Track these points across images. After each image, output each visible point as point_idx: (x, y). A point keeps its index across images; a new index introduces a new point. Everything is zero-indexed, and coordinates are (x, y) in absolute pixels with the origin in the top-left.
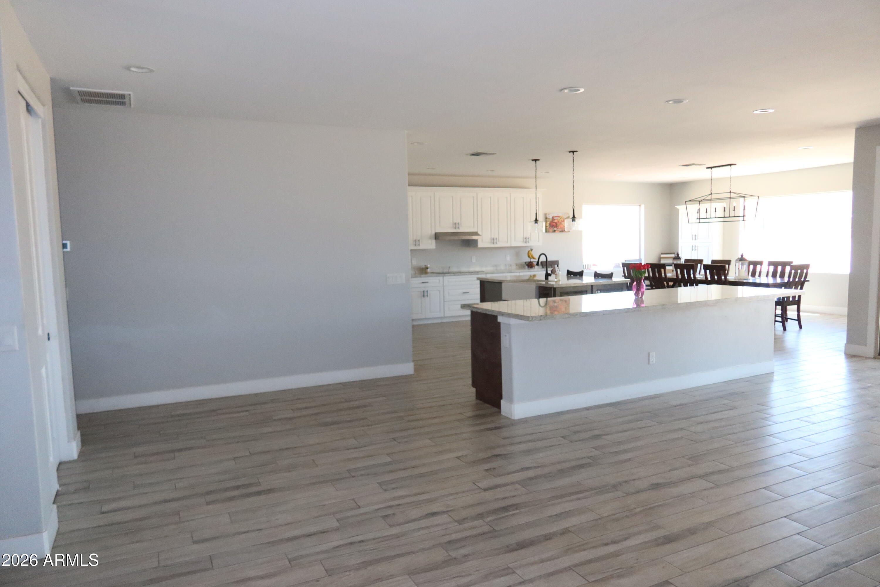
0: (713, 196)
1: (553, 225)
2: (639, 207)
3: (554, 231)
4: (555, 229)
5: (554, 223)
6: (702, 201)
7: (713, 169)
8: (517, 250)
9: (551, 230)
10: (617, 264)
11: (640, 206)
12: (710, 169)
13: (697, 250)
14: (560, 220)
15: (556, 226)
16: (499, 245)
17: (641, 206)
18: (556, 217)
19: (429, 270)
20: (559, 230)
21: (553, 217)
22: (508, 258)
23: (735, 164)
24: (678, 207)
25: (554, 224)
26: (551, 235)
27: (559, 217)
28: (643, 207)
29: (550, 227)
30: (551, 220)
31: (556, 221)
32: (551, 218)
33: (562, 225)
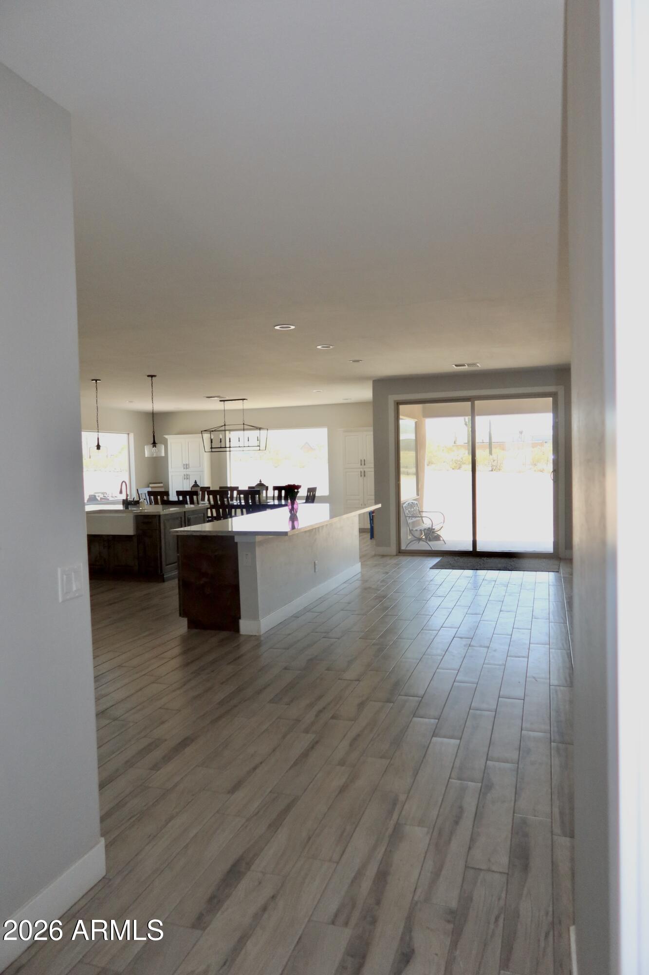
0: (227, 427)
2: (126, 435)
6: (213, 431)
7: (226, 402)
10: (93, 496)
11: (128, 434)
12: (223, 402)
13: (189, 479)
17: (130, 435)
23: (247, 400)
24: (166, 436)
28: (132, 436)
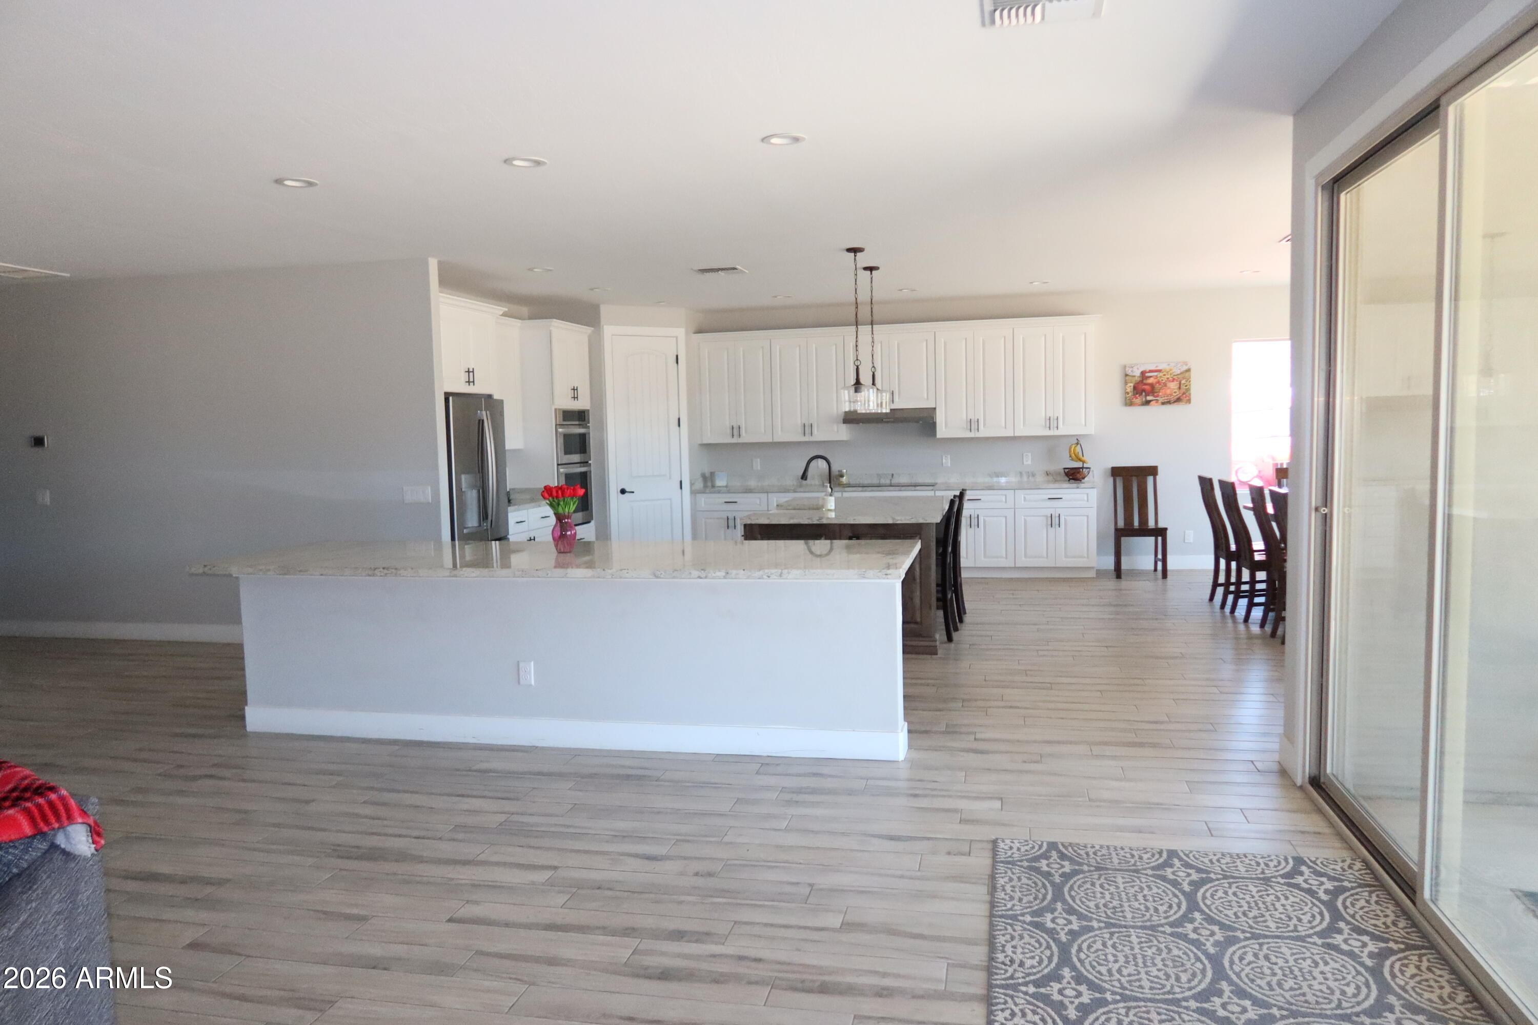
1: (1144, 390)
3: (1147, 403)
4: (1149, 398)
5: (1146, 384)
8: (1049, 444)
9: (1138, 400)
14: (1165, 378)
15: (1152, 390)
16: (984, 433)
18: (1151, 371)
19: (844, 480)
20: (1161, 400)
21: (1143, 373)
22: (1028, 461)
25: (1146, 387)
26: (1139, 412)
27: (1160, 371)
29: (1134, 395)
30: (1138, 379)
31: (1151, 381)
32: (1137, 373)
33: (1169, 388)
